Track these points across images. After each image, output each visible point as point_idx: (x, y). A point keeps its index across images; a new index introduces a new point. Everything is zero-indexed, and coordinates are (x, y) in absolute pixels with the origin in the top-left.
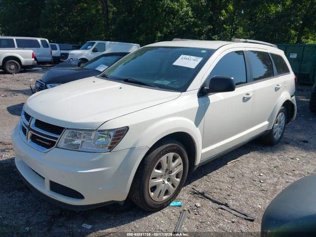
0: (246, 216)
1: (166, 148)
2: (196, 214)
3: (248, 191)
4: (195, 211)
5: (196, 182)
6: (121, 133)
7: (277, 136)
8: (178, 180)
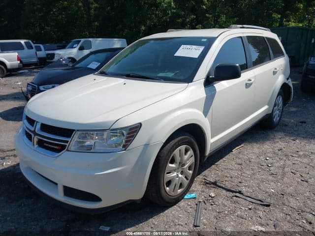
0: (262, 201)
1: (179, 141)
2: (212, 205)
3: (258, 176)
4: (210, 201)
5: (206, 172)
6: (134, 130)
7: (276, 119)
8: (191, 172)
